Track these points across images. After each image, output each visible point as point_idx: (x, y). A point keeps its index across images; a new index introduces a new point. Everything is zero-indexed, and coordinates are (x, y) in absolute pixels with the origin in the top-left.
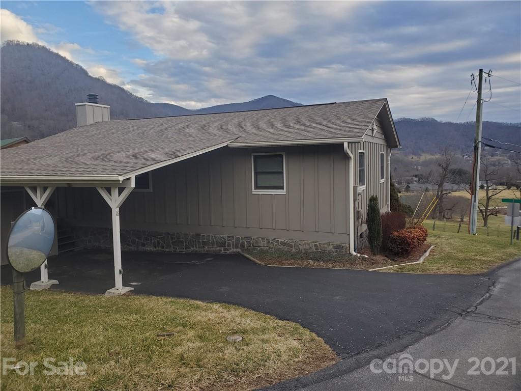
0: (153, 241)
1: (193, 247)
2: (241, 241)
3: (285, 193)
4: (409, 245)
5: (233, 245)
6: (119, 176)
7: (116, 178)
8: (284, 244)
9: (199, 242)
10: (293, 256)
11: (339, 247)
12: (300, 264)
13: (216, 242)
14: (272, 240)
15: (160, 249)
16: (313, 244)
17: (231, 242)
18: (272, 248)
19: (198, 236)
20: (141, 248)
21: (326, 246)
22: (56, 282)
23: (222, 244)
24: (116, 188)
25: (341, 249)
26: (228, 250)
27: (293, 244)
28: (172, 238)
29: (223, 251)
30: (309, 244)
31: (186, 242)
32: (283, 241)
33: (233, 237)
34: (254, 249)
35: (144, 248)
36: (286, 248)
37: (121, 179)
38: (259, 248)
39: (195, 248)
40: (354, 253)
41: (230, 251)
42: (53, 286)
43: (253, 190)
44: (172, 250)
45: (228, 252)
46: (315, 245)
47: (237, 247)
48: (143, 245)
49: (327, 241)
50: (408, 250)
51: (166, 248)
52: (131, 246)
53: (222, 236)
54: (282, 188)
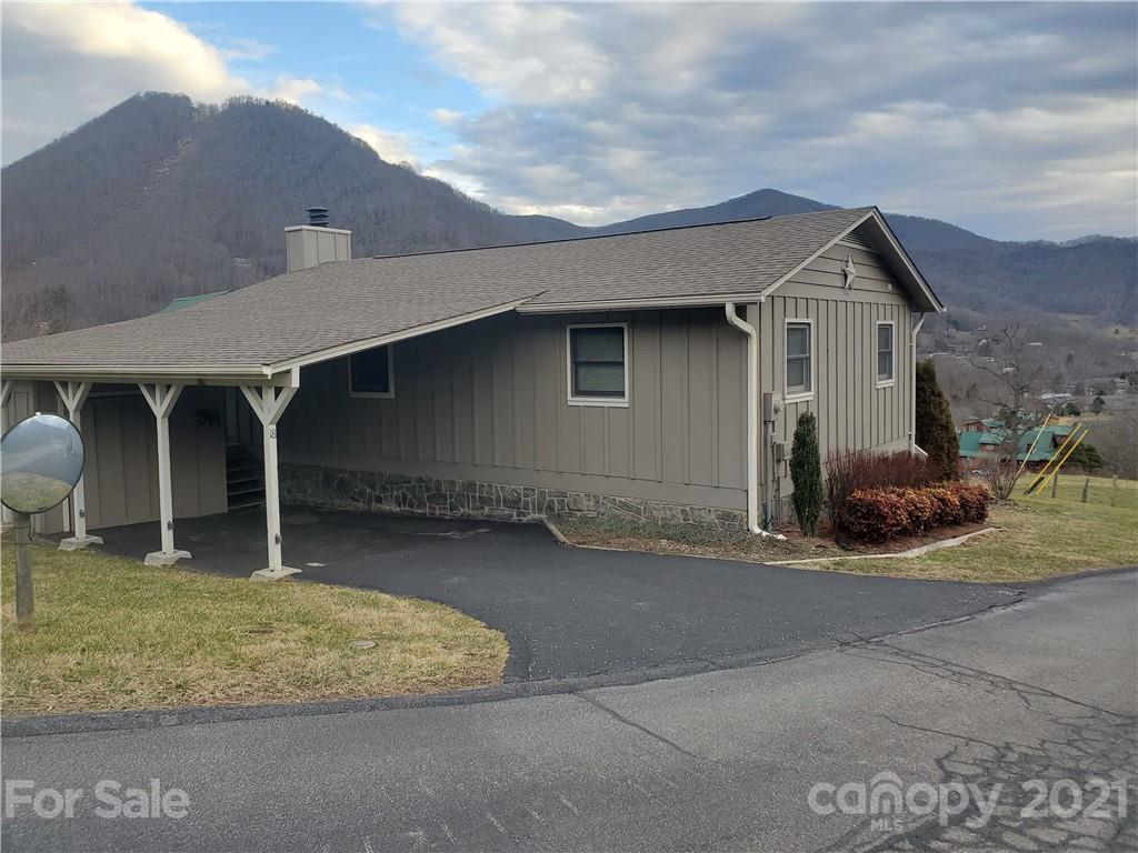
0: (395, 493)
1: (463, 507)
2: (548, 498)
3: (627, 405)
4: (884, 518)
5: (534, 505)
6: (264, 367)
7: (258, 369)
8: (625, 506)
9: (474, 497)
10: (635, 530)
11: (727, 516)
12: (641, 546)
13: (504, 499)
14: (604, 498)
15: (407, 508)
16: (680, 508)
17: (529, 499)
18: (603, 514)
19: (471, 486)
20: (375, 506)
21: (703, 513)
22: (186, 554)
23: (514, 504)
24: (270, 387)
25: (732, 521)
26: (524, 516)
27: (642, 508)
28: (428, 489)
29: (515, 517)
30: (671, 509)
31: (451, 497)
32: (623, 500)
33: (533, 490)
34: (570, 515)
35: (379, 505)
36: (629, 516)
37: (268, 371)
38: (579, 514)
39: (466, 509)
40: (757, 530)
41: (528, 517)
42: (181, 561)
43: (569, 397)
44: (427, 510)
45: (524, 519)
46: (683, 511)
47: (540, 510)
48: (379, 500)
49: (707, 504)
50: (882, 529)
51: (418, 507)
52: (358, 501)
53: (513, 487)
54: (621, 394)
